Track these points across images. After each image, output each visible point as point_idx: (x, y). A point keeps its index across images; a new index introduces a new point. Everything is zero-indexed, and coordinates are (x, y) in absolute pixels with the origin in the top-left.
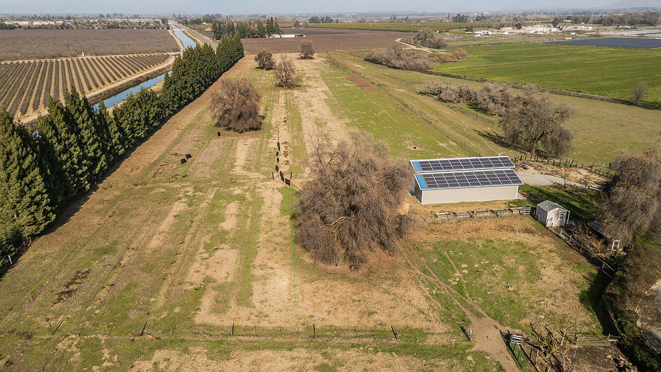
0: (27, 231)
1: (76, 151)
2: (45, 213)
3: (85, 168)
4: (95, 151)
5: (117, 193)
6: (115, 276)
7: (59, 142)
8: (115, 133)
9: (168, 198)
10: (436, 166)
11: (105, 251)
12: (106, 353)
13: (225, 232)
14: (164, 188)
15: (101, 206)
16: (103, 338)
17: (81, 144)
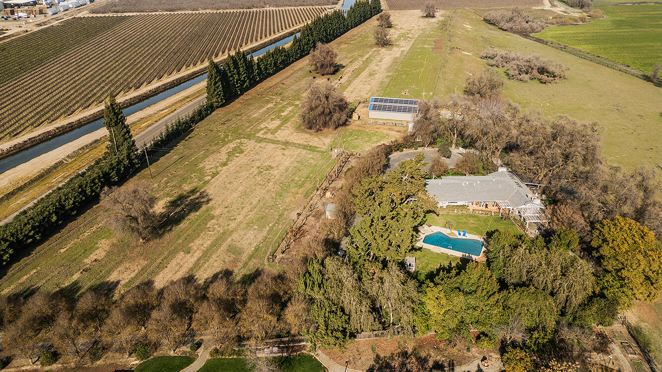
0: (215, 104)
1: (236, 77)
2: (221, 99)
3: (239, 85)
4: (244, 78)
5: (250, 97)
6: (238, 122)
7: (230, 72)
8: (256, 70)
9: (268, 102)
10: (381, 101)
11: (238, 115)
12: (230, 137)
13: (281, 116)
14: (269, 97)
15: (242, 101)
16: (230, 134)
17: (239, 74)
